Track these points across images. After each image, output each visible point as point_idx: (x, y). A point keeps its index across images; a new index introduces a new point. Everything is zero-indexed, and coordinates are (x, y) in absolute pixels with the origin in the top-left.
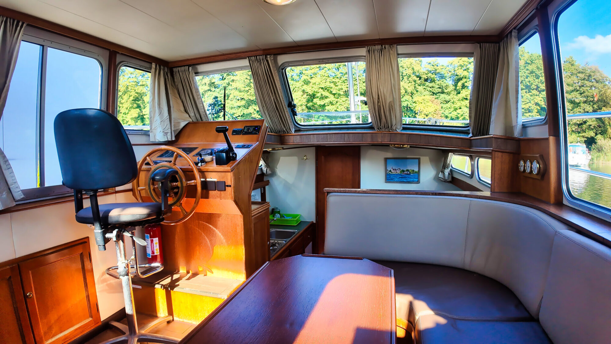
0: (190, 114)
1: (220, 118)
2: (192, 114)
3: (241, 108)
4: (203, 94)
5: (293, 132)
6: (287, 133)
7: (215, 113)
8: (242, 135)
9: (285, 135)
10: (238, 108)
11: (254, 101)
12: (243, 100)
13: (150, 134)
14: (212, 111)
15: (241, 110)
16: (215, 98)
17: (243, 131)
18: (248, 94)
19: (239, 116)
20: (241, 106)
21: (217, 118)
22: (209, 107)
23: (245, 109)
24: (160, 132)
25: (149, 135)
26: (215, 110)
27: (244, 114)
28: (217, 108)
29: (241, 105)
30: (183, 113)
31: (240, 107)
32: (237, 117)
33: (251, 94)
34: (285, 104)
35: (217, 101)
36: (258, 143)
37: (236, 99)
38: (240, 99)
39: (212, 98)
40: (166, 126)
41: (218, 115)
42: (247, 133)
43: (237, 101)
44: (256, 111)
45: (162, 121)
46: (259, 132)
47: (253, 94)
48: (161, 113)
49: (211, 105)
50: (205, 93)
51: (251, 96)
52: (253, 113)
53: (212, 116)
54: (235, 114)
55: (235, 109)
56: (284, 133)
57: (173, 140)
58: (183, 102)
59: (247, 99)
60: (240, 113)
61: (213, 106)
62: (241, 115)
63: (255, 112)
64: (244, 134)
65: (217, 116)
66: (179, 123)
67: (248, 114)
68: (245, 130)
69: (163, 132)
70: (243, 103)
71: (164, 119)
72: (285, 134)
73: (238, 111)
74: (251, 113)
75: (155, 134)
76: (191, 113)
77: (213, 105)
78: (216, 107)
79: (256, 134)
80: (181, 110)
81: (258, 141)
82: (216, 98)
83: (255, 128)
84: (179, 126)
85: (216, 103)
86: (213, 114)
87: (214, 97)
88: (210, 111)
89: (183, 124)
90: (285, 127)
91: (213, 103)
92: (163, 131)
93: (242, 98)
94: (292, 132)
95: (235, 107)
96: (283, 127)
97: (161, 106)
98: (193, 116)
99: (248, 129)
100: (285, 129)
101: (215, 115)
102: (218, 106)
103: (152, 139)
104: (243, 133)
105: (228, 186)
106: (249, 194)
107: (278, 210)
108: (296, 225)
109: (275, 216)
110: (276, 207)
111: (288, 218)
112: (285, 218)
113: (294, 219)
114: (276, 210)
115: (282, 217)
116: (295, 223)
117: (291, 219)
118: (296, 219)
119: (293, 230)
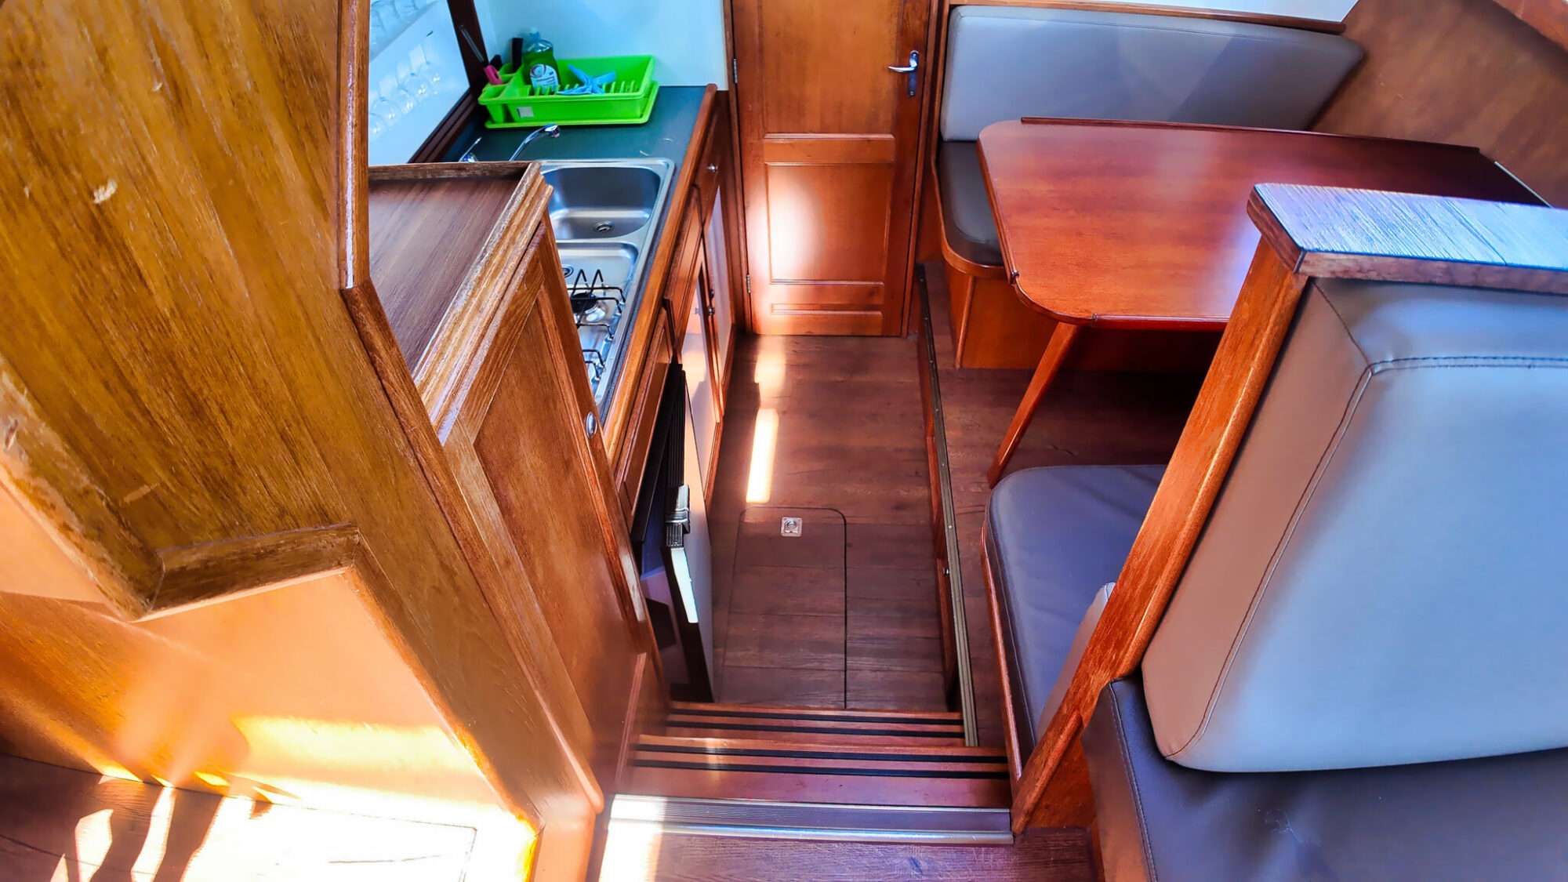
106: (344, 294)
107: (541, 45)
108: (645, 119)
109: (533, 80)
110: (531, 34)
111: (597, 81)
112: (581, 84)
113: (634, 91)
114: (533, 46)
115: (570, 79)
116: (639, 113)
117: (620, 94)
118: (641, 93)
119: (643, 156)
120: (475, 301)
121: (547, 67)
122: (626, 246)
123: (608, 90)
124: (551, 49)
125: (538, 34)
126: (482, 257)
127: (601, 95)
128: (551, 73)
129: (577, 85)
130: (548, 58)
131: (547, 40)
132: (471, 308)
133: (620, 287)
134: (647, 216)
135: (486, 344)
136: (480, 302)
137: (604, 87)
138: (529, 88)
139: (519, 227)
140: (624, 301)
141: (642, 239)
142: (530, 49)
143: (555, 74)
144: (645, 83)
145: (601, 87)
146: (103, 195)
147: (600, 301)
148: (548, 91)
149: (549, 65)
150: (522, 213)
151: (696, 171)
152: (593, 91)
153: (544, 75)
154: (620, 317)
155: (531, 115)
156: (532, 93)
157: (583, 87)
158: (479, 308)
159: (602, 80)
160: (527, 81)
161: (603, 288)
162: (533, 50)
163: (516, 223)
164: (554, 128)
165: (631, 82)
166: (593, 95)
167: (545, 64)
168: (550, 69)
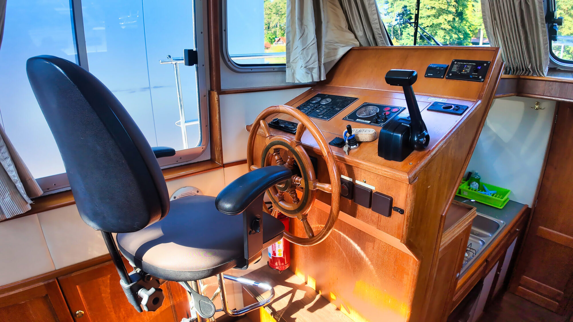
0: (356, 33)
1: (408, 29)
2: (360, 34)
3: (430, 19)
4: (392, 3)
5: (546, 74)
6: (532, 76)
7: (403, 24)
8: (446, 78)
9: (527, 77)
10: (428, 17)
11: (446, 10)
12: (433, 9)
13: (287, 70)
14: (400, 21)
15: (431, 20)
16: (403, 8)
17: (450, 71)
18: (440, 3)
19: (428, 26)
20: (431, 16)
21: (405, 28)
22: (398, 17)
23: (435, 19)
24: (302, 67)
25: (285, 71)
26: (403, 20)
27: (433, 24)
28: (405, 18)
29: (431, 14)
30: (346, 31)
31: (429, 16)
32: (425, 27)
33: (443, 2)
34: (541, 15)
35: (406, 10)
36: (479, 102)
37: (426, 8)
38: (430, 8)
39: (401, 7)
40: (311, 57)
41: (406, 25)
42: (457, 76)
43: (427, 9)
44: (447, 21)
45: (305, 48)
46: (484, 77)
47: (445, 3)
48: (303, 34)
49: (399, 15)
50: (394, 2)
51: (442, 5)
52: (444, 23)
53: (399, 26)
54: (423, 25)
55: (424, 19)
56: (527, 73)
57: (322, 79)
58: (345, 12)
59: (438, 8)
60: (429, 23)
61: (401, 16)
62: (429, 25)
63: (446, 23)
64: (449, 78)
65: (404, 27)
66: (336, 49)
67: (437, 24)
68: (455, 69)
69: (305, 67)
70: (433, 12)
71: (308, 45)
72: (528, 75)
73: (428, 20)
74: (441, 24)
75: (294, 71)
76: (358, 32)
77: (401, 14)
78: (404, 16)
79: (477, 79)
80: (341, 27)
81: (479, 98)
82: (405, 7)
83: (476, 66)
84: (335, 55)
85: (405, 12)
86: (401, 24)
87: (403, 6)
88: (398, 21)
89: (341, 52)
90: (530, 62)
91: (402, 12)
92: (306, 65)
93: (433, 6)
94: (544, 73)
95: (425, 17)
96: (527, 60)
97: (305, 23)
98: (361, 37)
99: (461, 68)
100: (530, 67)
101: (403, 25)
102: (407, 16)
103: (289, 80)
104: (448, 75)
105: (397, 209)
106: (442, 215)
107: (477, 176)
108: (501, 208)
109: (471, 185)
110: (475, 173)
111: (490, 192)
112: (485, 191)
113: (501, 199)
114: (475, 176)
115: (482, 188)
116: (500, 205)
117: (496, 198)
118: (503, 200)
119: (497, 218)
120: (453, 230)
121: (477, 183)
122: (482, 241)
123: (493, 196)
124: (480, 179)
125: (478, 173)
126: (458, 222)
127: (490, 196)
128: (477, 185)
129: (484, 191)
130: (478, 181)
131: (479, 175)
132: (452, 231)
133: (477, 251)
134: (491, 236)
135: (451, 240)
136: (454, 231)
137: (492, 194)
138: (468, 187)
139: (467, 220)
140: (475, 254)
141: (487, 241)
142: (473, 176)
143: (478, 186)
144: (506, 197)
145: (491, 194)
146: (429, 187)
147: (468, 251)
148: (474, 190)
149: (478, 183)
150: (469, 217)
151: (512, 228)
152: (488, 194)
153: (475, 185)
154: (472, 258)
155: (467, 195)
156: (469, 189)
157: (486, 192)
158: (453, 232)
159: (492, 192)
160: (469, 185)
161: (470, 248)
162: (474, 177)
163: (467, 219)
164: (474, 201)
165: (501, 196)
166: (488, 196)
167: (476, 182)
168: (477, 184)
